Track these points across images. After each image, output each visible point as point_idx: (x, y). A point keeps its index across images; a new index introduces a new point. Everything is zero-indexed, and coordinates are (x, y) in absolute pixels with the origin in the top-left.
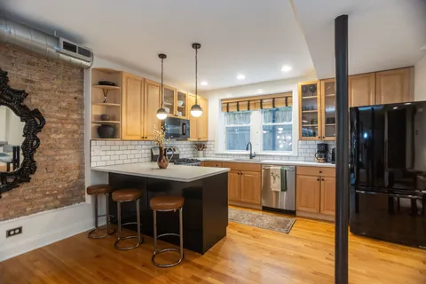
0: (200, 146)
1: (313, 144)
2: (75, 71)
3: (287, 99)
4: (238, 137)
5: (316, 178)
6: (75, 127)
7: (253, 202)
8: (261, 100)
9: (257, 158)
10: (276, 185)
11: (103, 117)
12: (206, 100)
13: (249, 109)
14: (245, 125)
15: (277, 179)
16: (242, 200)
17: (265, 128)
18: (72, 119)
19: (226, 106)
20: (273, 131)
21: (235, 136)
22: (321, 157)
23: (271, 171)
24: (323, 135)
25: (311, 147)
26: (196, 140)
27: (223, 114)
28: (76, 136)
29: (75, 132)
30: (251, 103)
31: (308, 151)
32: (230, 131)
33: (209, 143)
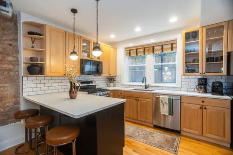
0: (111, 79)
1: (194, 78)
2: (8, 24)
3: (173, 45)
4: (138, 74)
5: (199, 106)
6: (11, 67)
7: (146, 120)
8: (153, 47)
9: (150, 88)
10: (164, 110)
11: (31, 59)
12: (115, 48)
13: (144, 54)
14: (142, 65)
15: (165, 106)
16: (139, 119)
17: (156, 67)
18: (8, 61)
19: (129, 52)
20: (161, 69)
21: (136, 73)
22: (201, 88)
23: (161, 100)
24: (204, 71)
25: (192, 80)
26: (108, 75)
27: (127, 58)
28: (12, 73)
29: (10, 70)
30: (145, 49)
31: (190, 83)
32: (132, 69)
33: (117, 77)
